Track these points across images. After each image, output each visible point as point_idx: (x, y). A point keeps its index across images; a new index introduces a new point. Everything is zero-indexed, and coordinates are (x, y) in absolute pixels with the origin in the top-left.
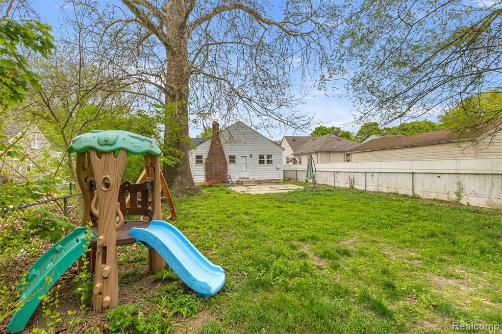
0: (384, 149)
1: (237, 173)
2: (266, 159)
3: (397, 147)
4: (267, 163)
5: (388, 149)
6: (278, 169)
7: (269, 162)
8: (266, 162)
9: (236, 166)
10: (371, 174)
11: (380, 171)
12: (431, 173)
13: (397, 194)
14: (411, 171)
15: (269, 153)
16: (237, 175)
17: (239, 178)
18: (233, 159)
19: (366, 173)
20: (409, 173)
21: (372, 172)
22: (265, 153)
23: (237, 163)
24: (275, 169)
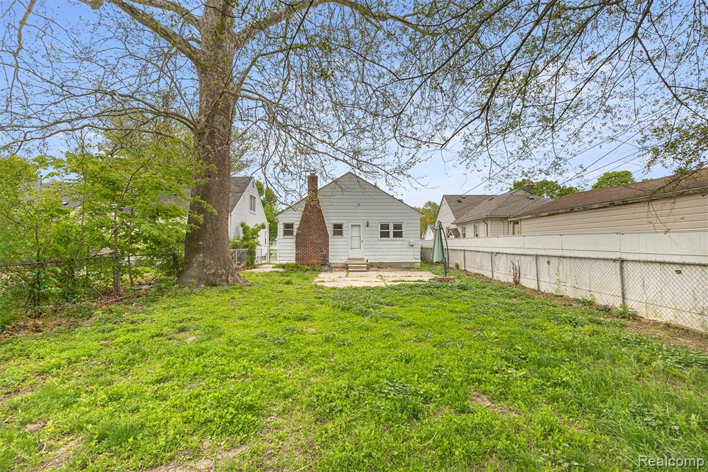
0: (572, 211)
1: (346, 250)
2: (391, 230)
3: (595, 206)
4: (394, 237)
5: (579, 211)
6: (412, 246)
7: (398, 234)
8: (391, 234)
9: (343, 240)
10: (547, 259)
11: (560, 253)
12: (660, 263)
13: (591, 304)
14: (617, 256)
15: (398, 221)
16: (346, 254)
17: (349, 259)
18: (338, 229)
19: (537, 256)
20: (614, 261)
21: (547, 256)
22: (391, 220)
23: (344, 236)
24: (408, 246)
